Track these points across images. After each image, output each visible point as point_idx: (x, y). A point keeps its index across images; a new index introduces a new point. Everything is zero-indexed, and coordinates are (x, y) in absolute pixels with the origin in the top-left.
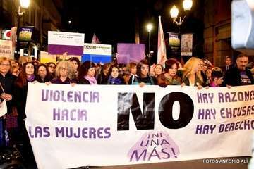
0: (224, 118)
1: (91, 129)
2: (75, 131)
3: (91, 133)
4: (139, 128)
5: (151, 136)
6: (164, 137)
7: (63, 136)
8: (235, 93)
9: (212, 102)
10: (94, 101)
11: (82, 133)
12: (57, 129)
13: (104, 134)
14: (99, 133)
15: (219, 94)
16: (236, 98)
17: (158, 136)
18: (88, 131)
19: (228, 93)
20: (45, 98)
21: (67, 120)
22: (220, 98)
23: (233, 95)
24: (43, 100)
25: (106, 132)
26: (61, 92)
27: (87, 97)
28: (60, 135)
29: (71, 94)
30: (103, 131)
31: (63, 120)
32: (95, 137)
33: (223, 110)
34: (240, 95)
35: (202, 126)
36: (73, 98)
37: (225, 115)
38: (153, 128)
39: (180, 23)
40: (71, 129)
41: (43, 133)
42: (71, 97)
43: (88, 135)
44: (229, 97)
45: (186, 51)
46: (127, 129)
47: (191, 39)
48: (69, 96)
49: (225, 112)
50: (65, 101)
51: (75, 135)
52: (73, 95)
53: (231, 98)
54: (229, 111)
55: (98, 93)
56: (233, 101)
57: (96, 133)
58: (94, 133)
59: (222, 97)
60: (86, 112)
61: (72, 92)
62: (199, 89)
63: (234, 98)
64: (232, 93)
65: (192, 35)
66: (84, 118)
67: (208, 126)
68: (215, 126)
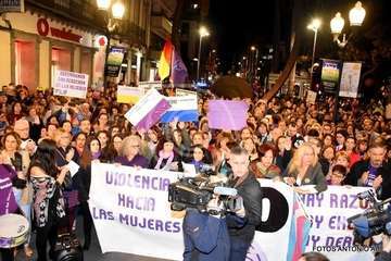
0: (333, 228)
1: (158, 221)
2: (140, 221)
3: (157, 225)
7: (127, 224)
8: (355, 197)
9: (319, 206)
10: (164, 189)
11: (148, 224)
12: (121, 216)
13: (172, 228)
14: (167, 226)
15: (332, 195)
16: (357, 204)
18: (154, 223)
19: (346, 196)
20: (109, 180)
21: (132, 207)
22: (332, 200)
23: (353, 199)
24: (107, 182)
25: (174, 226)
26: (127, 176)
27: (157, 184)
28: (124, 222)
29: (138, 179)
30: (171, 225)
31: (128, 207)
32: (162, 230)
33: (334, 217)
36: (141, 184)
37: (335, 225)
39: (343, 44)
40: (136, 218)
42: (139, 181)
43: (154, 226)
44: (346, 201)
45: (348, 90)
47: (359, 72)
48: (136, 180)
49: (336, 220)
50: (131, 186)
51: (140, 225)
52: (141, 179)
53: (349, 203)
54: (342, 220)
57: (164, 226)
58: (161, 226)
59: (336, 201)
60: (153, 200)
61: (140, 177)
63: (353, 203)
64: (351, 196)
65: (360, 65)
66: (151, 207)
68: (319, 238)
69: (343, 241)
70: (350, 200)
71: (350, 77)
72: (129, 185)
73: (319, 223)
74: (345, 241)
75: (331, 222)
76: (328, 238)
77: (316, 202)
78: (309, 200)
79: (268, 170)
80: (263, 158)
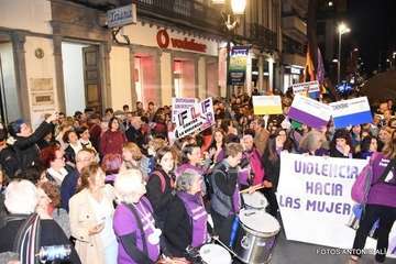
1: (345, 205)
2: (328, 206)
3: (345, 208)
7: (314, 209)
10: (351, 177)
18: (342, 207)
20: (298, 169)
21: (321, 194)
24: (296, 171)
28: (311, 208)
29: (326, 167)
31: (316, 193)
40: (324, 203)
41: (294, 204)
42: (326, 170)
43: (341, 210)
48: (324, 169)
51: (327, 209)
55: (357, 168)
58: (348, 209)
72: (317, 173)
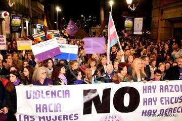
0: (163, 104)
3: (64, 117)
4: (98, 112)
5: (108, 118)
6: (117, 118)
8: (172, 86)
9: (154, 92)
10: (66, 97)
11: (58, 118)
12: (40, 117)
13: (74, 118)
14: (70, 117)
15: (160, 86)
16: (173, 89)
17: (113, 118)
18: (62, 117)
19: (167, 86)
20: (29, 96)
21: (46, 112)
22: (161, 89)
23: (171, 87)
24: (28, 98)
25: (75, 116)
26: (41, 92)
27: (61, 94)
29: (48, 93)
30: (73, 116)
31: (43, 112)
32: (67, 120)
33: (162, 98)
34: (177, 87)
35: (146, 111)
36: (50, 96)
37: (164, 102)
38: (109, 112)
40: (50, 117)
41: (30, 119)
42: (49, 94)
44: (167, 88)
45: (138, 31)
46: (90, 113)
47: (142, 22)
48: (47, 94)
49: (164, 99)
50: (44, 98)
51: (53, 119)
52: (50, 93)
54: (167, 99)
55: (68, 91)
56: (171, 91)
57: (68, 117)
59: (162, 89)
60: (60, 105)
61: (49, 91)
62: (145, 83)
63: (171, 89)
64: (170, 86)
65: (142, 19)
66: (59, 110)
67: (151, 111)
68: (156, 110)
69: (168, 111)
70: (170, 88)
71: (138, 25)
72: (43, 97)
73: (155, 101)
74: (170, 111)
75: (161, 101)
76: (161, 110)
77: (152, 90)
78: (148, 89)
79: (124, 77)
80: (122, 71)
